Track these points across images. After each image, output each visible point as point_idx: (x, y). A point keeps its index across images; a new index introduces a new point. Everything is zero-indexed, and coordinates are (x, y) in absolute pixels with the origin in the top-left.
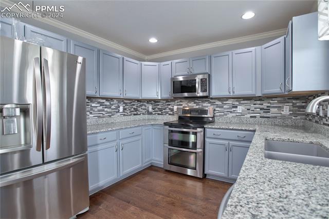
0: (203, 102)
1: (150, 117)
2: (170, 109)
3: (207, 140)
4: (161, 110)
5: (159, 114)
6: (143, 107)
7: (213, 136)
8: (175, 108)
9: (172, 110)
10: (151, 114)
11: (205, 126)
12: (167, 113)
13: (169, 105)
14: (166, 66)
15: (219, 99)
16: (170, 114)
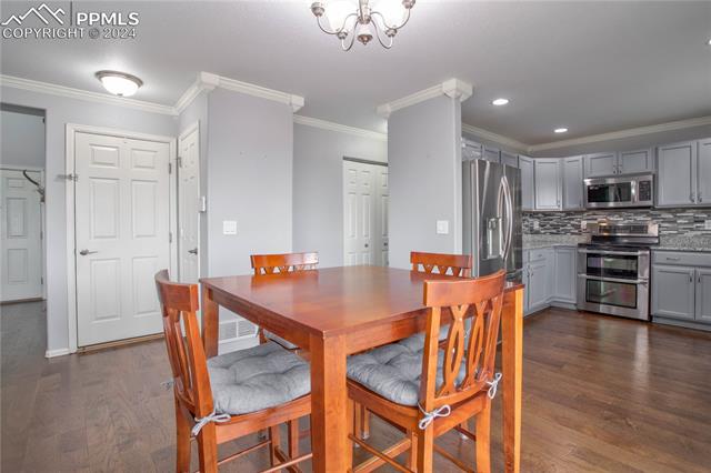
0: (636, 214)
1: (537, 237)
2: (573, 225)
3: (655, 267)
4: (555, 227)
5: (552, 233)
6: (526, 223)
7: (666, 262)
8: (584, 224)
9: (578, 227)
10: (537, 233)
11: (652, 248)
12: (566, 232)
13: (573, 219)
14: (574, 163)
15: (668, 210)
16: (573, 234)
